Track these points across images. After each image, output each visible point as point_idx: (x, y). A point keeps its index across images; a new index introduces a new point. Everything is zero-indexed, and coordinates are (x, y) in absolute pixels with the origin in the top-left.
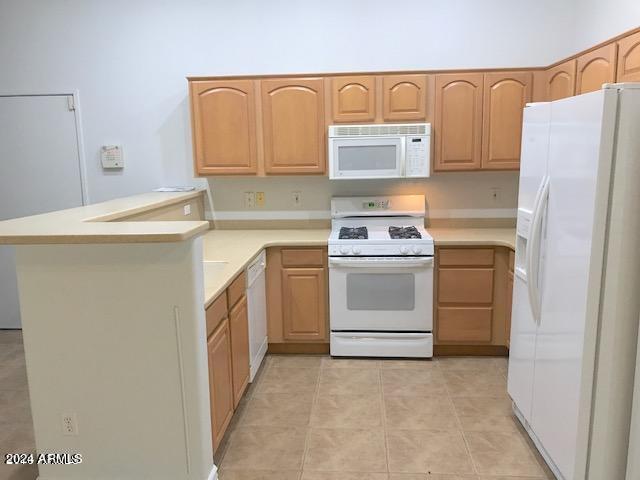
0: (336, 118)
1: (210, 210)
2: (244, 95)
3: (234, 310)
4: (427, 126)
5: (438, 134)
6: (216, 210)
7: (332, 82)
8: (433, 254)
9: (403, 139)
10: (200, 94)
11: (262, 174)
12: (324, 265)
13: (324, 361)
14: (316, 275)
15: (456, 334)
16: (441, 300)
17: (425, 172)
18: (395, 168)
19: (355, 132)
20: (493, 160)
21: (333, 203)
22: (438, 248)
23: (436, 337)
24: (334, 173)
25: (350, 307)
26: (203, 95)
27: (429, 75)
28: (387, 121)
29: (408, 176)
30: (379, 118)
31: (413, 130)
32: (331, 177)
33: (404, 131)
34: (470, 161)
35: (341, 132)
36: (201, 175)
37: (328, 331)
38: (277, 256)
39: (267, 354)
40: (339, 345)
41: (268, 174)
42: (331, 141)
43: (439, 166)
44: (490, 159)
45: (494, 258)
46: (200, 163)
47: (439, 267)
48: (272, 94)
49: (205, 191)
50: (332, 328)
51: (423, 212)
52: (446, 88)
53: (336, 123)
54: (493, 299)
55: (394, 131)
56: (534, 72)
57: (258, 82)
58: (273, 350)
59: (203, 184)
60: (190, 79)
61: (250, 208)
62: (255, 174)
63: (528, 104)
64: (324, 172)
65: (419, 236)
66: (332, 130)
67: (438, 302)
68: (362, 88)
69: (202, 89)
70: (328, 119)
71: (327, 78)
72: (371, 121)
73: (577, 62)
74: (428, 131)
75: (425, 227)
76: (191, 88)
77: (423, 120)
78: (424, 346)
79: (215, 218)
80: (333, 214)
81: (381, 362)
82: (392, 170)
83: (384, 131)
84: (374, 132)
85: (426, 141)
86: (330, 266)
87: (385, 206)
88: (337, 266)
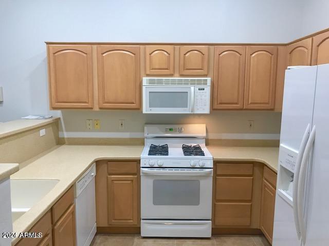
0: (148, 72)
1: (63, 131)
2: (85, 55)
3: (59, 224)
4: (209, 79)
5: (216, 85)
6: (67, 131)
7: (145, 48)
8: (212, 167)
9: (192, 88)
10: (54, 54)
11: (96, 108)
12: (137, 173)
13: (136, 240)
14: (132, 181)
15: (227, 220)
16: (217, 199)
17: (207, 111)
18: (187, 107)
19: (160, 82)
20: (251, 103)
21: (145, 128)
22: (216, 163)
23: (213, 223)
24: (146, 109)
25: (155, 203)
26: (56, 54)
27: (210, 47)
28: (182, 75)
29: (195, 113)
30: (177, 74)
31: (199, 83)
32: (144, 112)
33: (193, 83)
34: (237, 104)
35: (151, 82)
36: (54, 108)
37: (139, 219)
38: (104, 167)
39: (96, 234)
40: (147, 229)
41: (100, 108)
42: (144, 88)
43: (216, 107)
44: (250, 103)
45: (253, 169)
46: (53, 101)
47: (216, 175)
48: (104, 55)
49: (59, 118)
50: (142, 218)
51: (205, 135)
52: (221, 56)
53: (148, 75)
54: (252, 198)
55: (186, 83)
56: (279, 47)
57: (95, 47)
58: (101, 231)
59: (58, 114)
60: (47, 43)
61: (89, 130)
62: (92, 108)
63: (288, 67)
64: (140, 108)
65: (203, 154)
66: (145, 80)
67: (215, 199)
68: (165, 53)
69: (56, 50)
70: (142, 73)
71: (141, 46)
72: (172, 75)
73: (313, 39)
74: (209, 83)
75: (206, 145)
76: (48, 49)
77: (206, 76)
78: (205, 229)
79: (66, 137)
80: (146, 135)
81: (176, 241)
82: (186, 108)
83: (180, 82)
84: (173, 82)
85: (208, 90)
86: (141, 174)
87: (180, 131)
88: (146, 175)
